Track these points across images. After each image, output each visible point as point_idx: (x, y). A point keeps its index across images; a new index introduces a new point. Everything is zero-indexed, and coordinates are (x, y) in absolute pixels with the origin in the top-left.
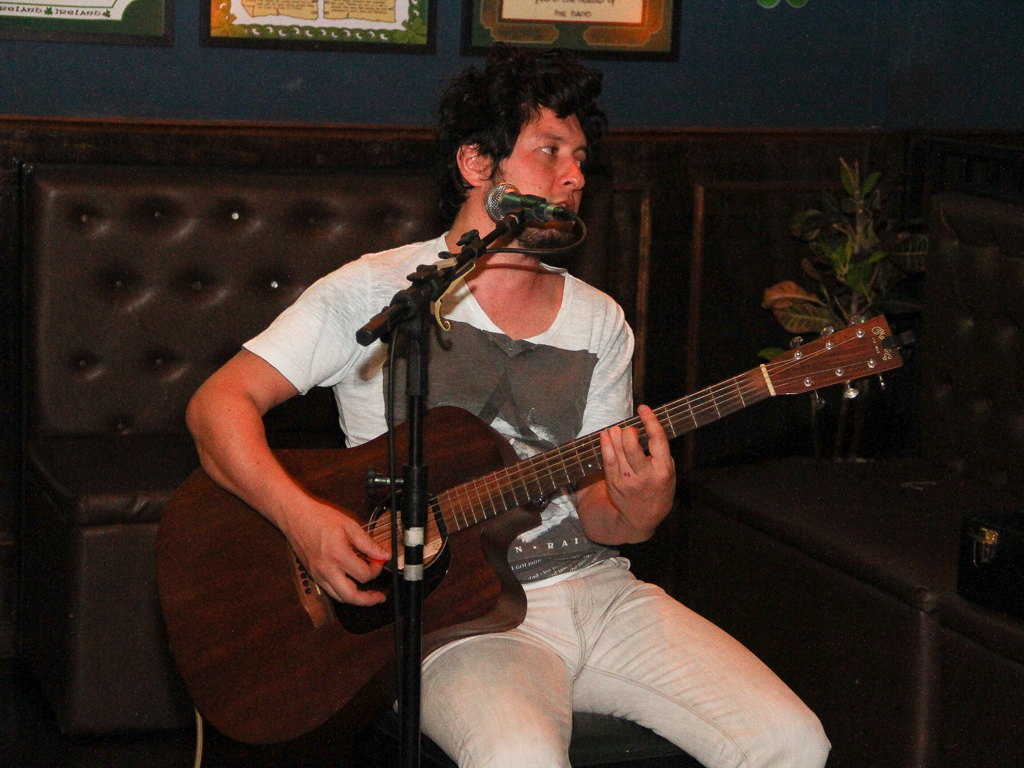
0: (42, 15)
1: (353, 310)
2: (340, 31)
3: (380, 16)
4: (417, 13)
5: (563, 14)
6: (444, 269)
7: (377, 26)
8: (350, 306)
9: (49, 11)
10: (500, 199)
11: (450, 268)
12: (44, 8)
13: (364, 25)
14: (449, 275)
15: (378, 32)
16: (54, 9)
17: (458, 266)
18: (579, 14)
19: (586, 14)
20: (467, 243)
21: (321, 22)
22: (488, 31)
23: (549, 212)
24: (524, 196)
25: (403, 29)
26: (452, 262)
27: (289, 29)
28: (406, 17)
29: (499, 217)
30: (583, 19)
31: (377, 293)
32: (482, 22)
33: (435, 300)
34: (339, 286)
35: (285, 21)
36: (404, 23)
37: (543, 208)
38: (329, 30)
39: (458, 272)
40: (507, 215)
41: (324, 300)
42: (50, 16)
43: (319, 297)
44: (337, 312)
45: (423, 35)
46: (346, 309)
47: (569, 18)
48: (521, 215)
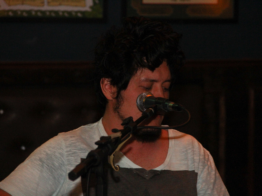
1: (57, 164)
2: (56, 12)
6: (115, 138)
7: (76, 9)
8: (55, 163)
10: (144, 100)
11: (118, 137)
13: (69, 9)
14: (117, 141)
15: (77, 12)
17: (122, 137)
20: (127, 124)
21: (46, 8)
23: (170, 106)
24: (156, 98)
25: (90, 10)
26: (119, 134)
27: (29, 12)
28: (91, 4)
29: (143, 109)
31: (69, 154)
33: (110, 155)
34: (49, 152)
35: (27, 7)
36: (91, 7)
37: (167, 105)
38: (51, 12)
39: (122, 139)
40: (147, 108)
41: (40, 160)
43: (38, 158)
44: (48, 166)
46: (53, 164)
48: (155, 108)
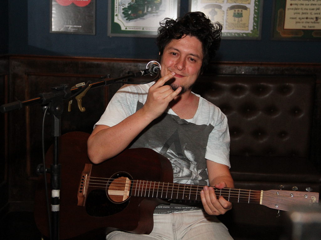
0: (141, 30)
2: (231, 33)
3: (244, 29)
4: (256, 27)
5: (305, 27)
7: (242, 32)
9: (143, 29)
12: (142, 28)
13: (238, 31)
15: (243, 34)
16: (145, 28)
18: (311, 27)
19: (313, 27)
21: (225, 31)
22: (279, 33)
25: (251, 32)
28: (252, 29)
30: (312, 28)
32: (277, 30)
36: (251, 31)
38: (227, 33)
42: (143, 30)
45: (257, 34)
47: (307, 28)
